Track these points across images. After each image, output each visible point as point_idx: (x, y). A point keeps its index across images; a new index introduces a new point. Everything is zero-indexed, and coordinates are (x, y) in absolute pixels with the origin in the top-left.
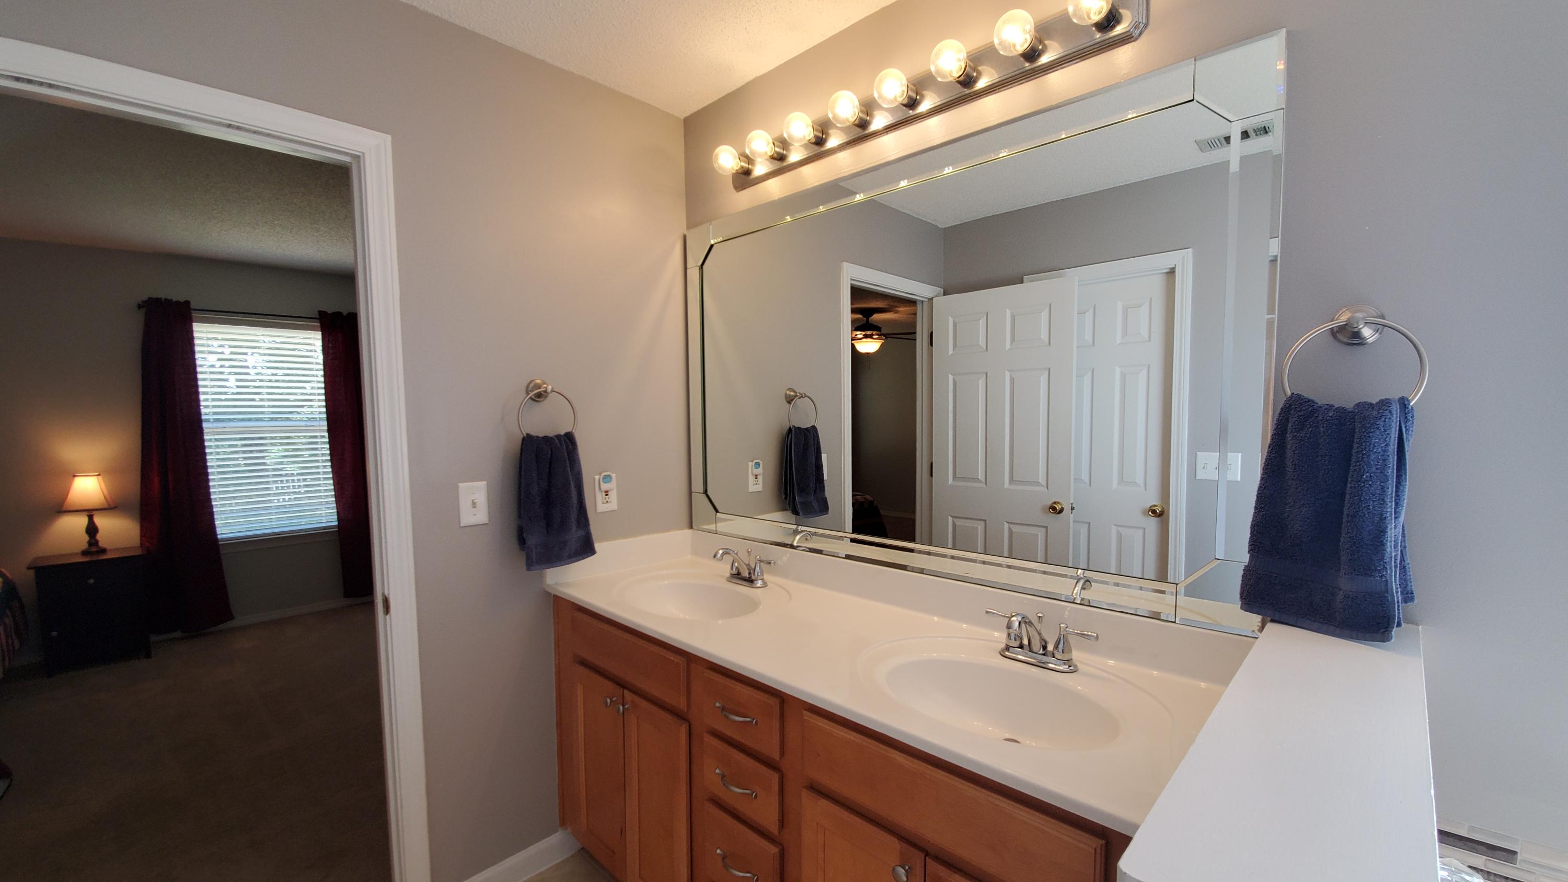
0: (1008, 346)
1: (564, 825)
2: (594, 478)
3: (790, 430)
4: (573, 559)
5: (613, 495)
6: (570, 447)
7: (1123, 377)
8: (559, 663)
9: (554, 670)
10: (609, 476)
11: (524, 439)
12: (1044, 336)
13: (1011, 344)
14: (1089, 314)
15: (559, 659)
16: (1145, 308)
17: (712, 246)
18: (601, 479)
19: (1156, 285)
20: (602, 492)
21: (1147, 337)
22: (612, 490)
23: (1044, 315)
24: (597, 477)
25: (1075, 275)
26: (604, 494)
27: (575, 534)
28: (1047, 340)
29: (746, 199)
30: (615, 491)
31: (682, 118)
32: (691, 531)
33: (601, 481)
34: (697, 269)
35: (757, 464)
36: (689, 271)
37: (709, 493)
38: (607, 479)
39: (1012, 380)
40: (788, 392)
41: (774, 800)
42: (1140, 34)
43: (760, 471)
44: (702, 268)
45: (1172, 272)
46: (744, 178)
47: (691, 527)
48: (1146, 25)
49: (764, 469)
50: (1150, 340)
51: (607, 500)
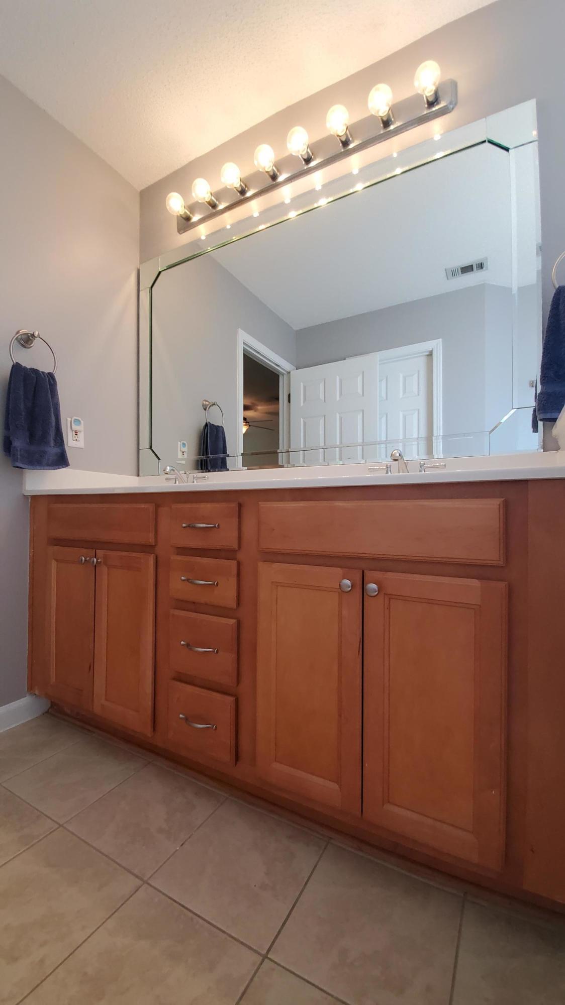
0: (338, 398)
1: (31, 689)
2: (67, 420)
3: (206, 425)
4: (50, 467)
5: (81, 436)
6: (52, 381)
7: (405, 417)
8: (33, 556)
9: (28, 561)
10: (79, 421)
11: (13, 366)
12: (360, 391)
13: (340, 397)
14: (384, 381)
15: (33, 551)
16: (416, 376)
17: (160, 273)
18: (73, 421)
19: (421, 362)
20: (72, 430)
21: (417, 393)
22: (80, 431)
23: (360, 379)
24: (69, 419)
25: (378, 356)
26: (74, 433)
27: (52, 450)
28: (361, 393)
29: (186, 238)
30: (83, 433)
31: (139, 191)
32: (138, 478)
33: (73, 423)
34: (148, 290)
35: (184, 445)
36: (141, 293)
37: (153, 448)
38: (78, 422)
39: (341, 419)
40: (204, 402)
41: (233, 581)
42: (453, 109)
43: (185, 449)
44: (151, 289)
45: (430, 354)
46: (185, 223)
47: (138, 476)
48: (456, 104)
49: (188, 449)
50: (419, 395)
51: (76, 438)
